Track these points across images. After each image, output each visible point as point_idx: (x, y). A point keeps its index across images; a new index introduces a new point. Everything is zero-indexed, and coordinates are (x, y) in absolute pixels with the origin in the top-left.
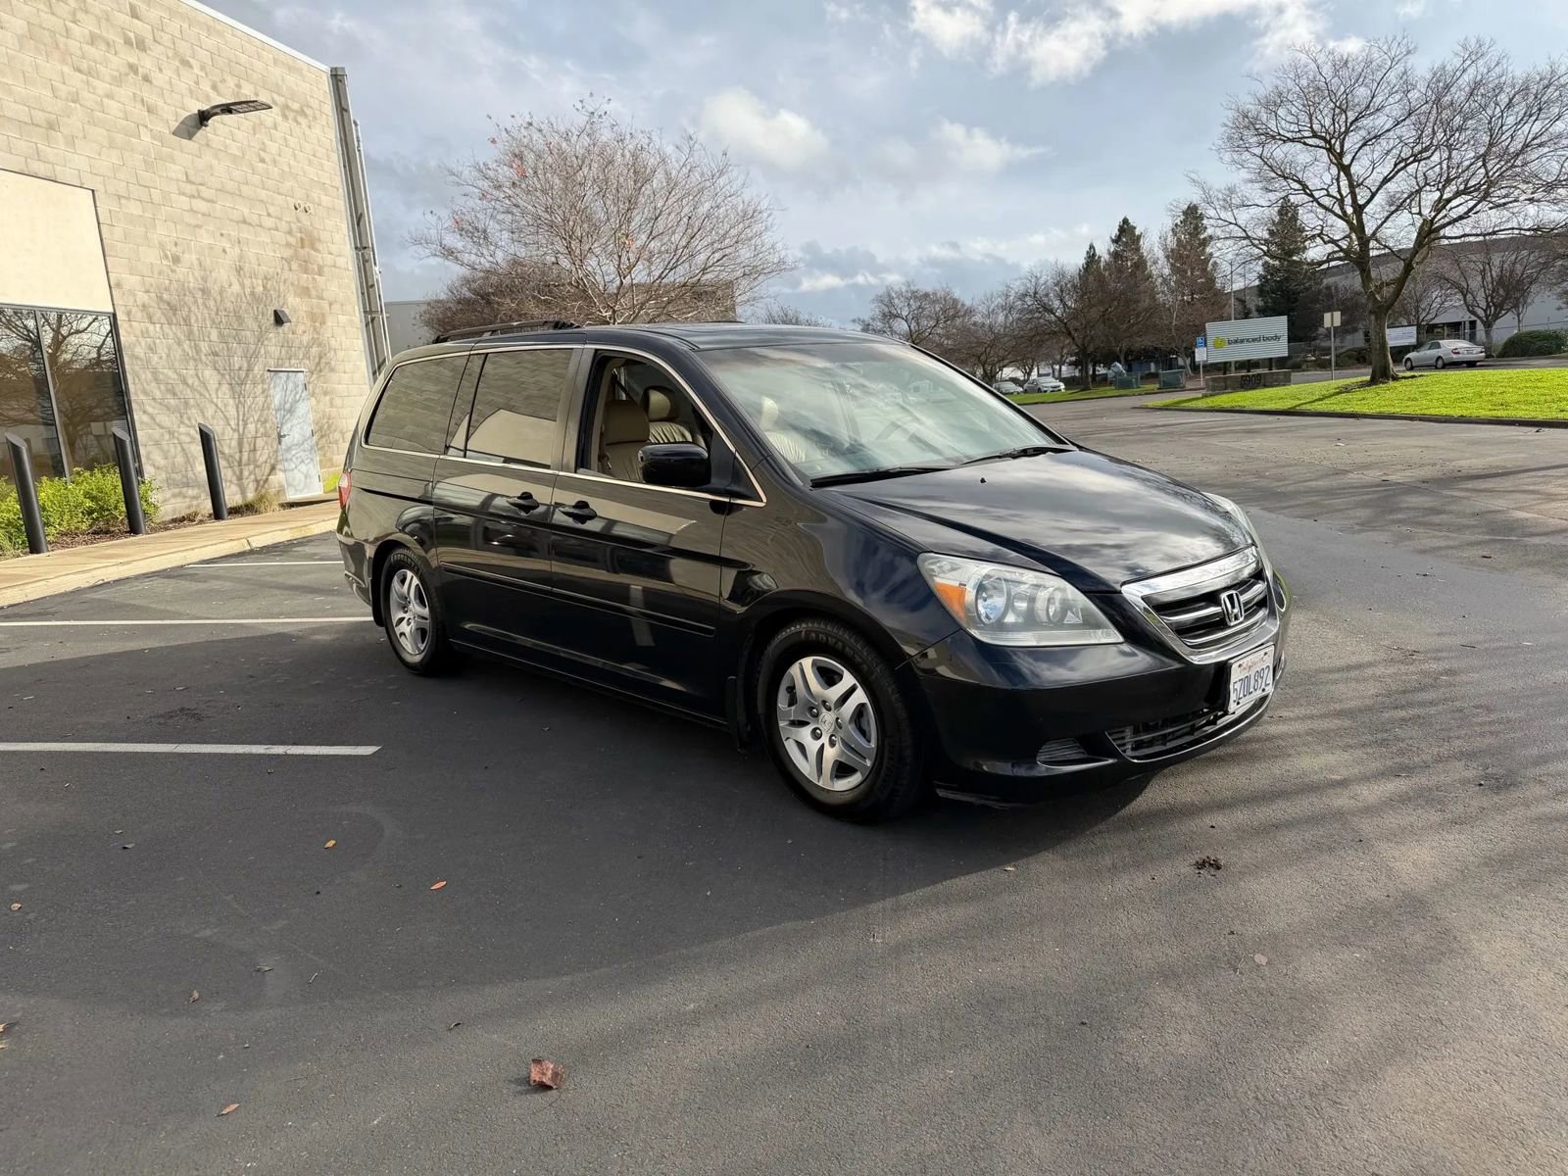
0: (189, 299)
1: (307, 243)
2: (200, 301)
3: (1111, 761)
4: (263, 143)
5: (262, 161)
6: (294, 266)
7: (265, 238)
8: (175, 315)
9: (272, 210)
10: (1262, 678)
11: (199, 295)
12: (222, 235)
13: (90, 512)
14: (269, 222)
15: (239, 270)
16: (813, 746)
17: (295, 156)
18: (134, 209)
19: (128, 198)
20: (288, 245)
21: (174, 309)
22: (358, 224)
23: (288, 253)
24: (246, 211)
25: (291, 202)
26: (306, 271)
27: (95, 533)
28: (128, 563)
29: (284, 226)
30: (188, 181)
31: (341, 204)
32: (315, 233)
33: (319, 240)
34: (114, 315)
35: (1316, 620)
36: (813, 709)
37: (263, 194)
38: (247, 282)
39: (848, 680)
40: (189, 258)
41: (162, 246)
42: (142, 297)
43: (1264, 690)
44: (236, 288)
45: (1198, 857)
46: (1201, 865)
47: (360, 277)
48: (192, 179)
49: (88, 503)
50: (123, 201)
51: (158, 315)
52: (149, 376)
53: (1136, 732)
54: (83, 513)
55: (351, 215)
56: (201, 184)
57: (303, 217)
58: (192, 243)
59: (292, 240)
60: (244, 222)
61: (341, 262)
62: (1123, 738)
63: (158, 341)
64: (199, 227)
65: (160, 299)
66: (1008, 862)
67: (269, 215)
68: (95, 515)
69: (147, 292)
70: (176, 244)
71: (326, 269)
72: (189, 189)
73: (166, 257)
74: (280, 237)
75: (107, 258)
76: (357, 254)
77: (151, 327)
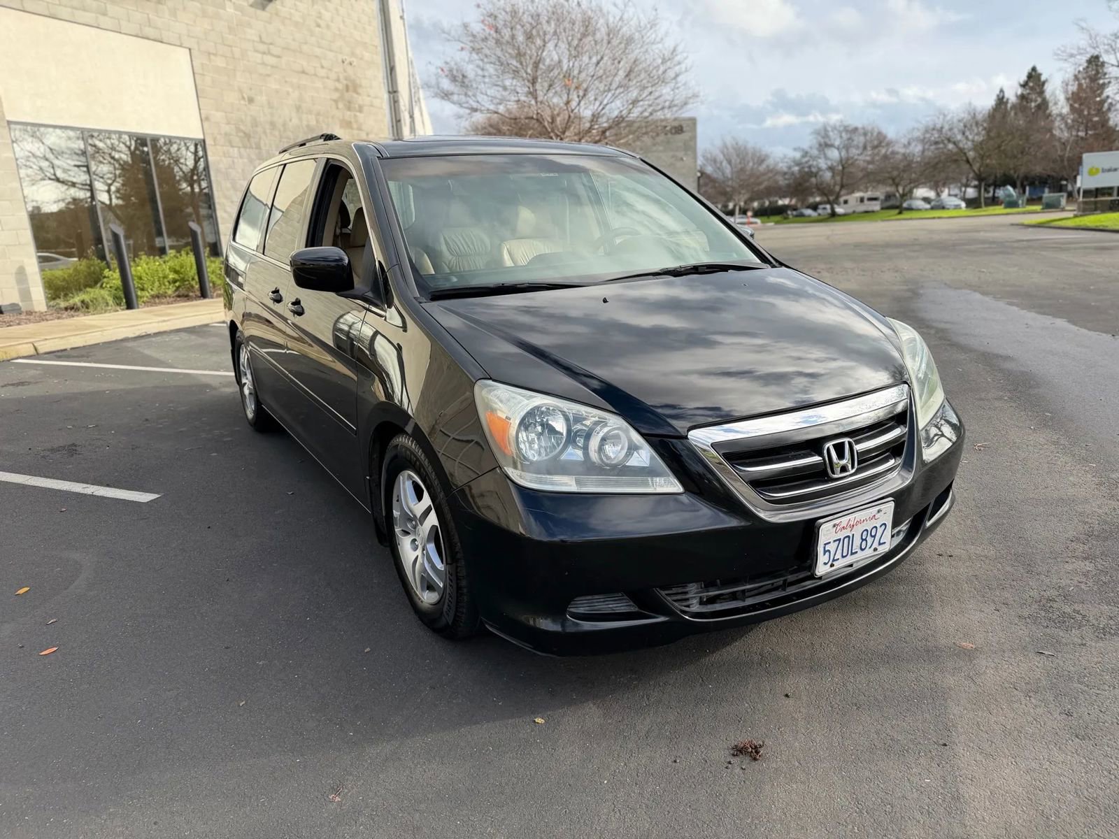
0: (259, 129)
1: (351, 88)
2: (268, 131)
3: (661, 619)
4: (320, 13)
5: (319, 26)
6: (341, 105)
7: (319, 84)
8: (249, 140)
9: (325, 63)
10: (874, 537)
11: (267, 126)
12: (286, 82)
13: (175, 281)
14: (322, 73)
15: (298, 108)
17: (344, 22)
18: (220, 62)
19: (215, 55)
20: (336, 90)
21: (248, 136)
22: (391, 74)
23: (336, 95)
24: (305, 64)
25: (340, 57)
26: (349, 109)
27: (179, 296)
29: (333, 76)
30: (262, 42)
31: (380, 59)
32: (358, 82)
33: (361, 86)
34: (204, 141)
35: (1056, 443)
36: (413, 521)
37: (318, 51)
38: (304, 116)
39: (427, 500)
40: (261, 99)
41: (240, 91)
42: (226, 128)
43: (875, 550)
44: (295, 121)
45: (742, 739)
46: (739, 751)
47: (391, 114)
48: (264, 39)
49: (172, 276)
50: (212, 57)
51: (236, 140)
52: (229, 185)
54: (169, 282)
55: (386, 67)
56: (271, 44)
57: (349, 69)
58: (264, 88)
59: (340, 86)
60: (303, 72)
61: (377, 102)
62: (686, 593)
63: (236, 160)
64: (268, 75)
65: (238, 129)
67: (322, 67)
68: (177, 284)
69: (228, 123)
70: (251, 89)
71: (365, 109)
72: (262, 47)
73: (243, 98)
74: (331, 84)
75: (200, 99)
76: (390, 97)
77: (231, 150)
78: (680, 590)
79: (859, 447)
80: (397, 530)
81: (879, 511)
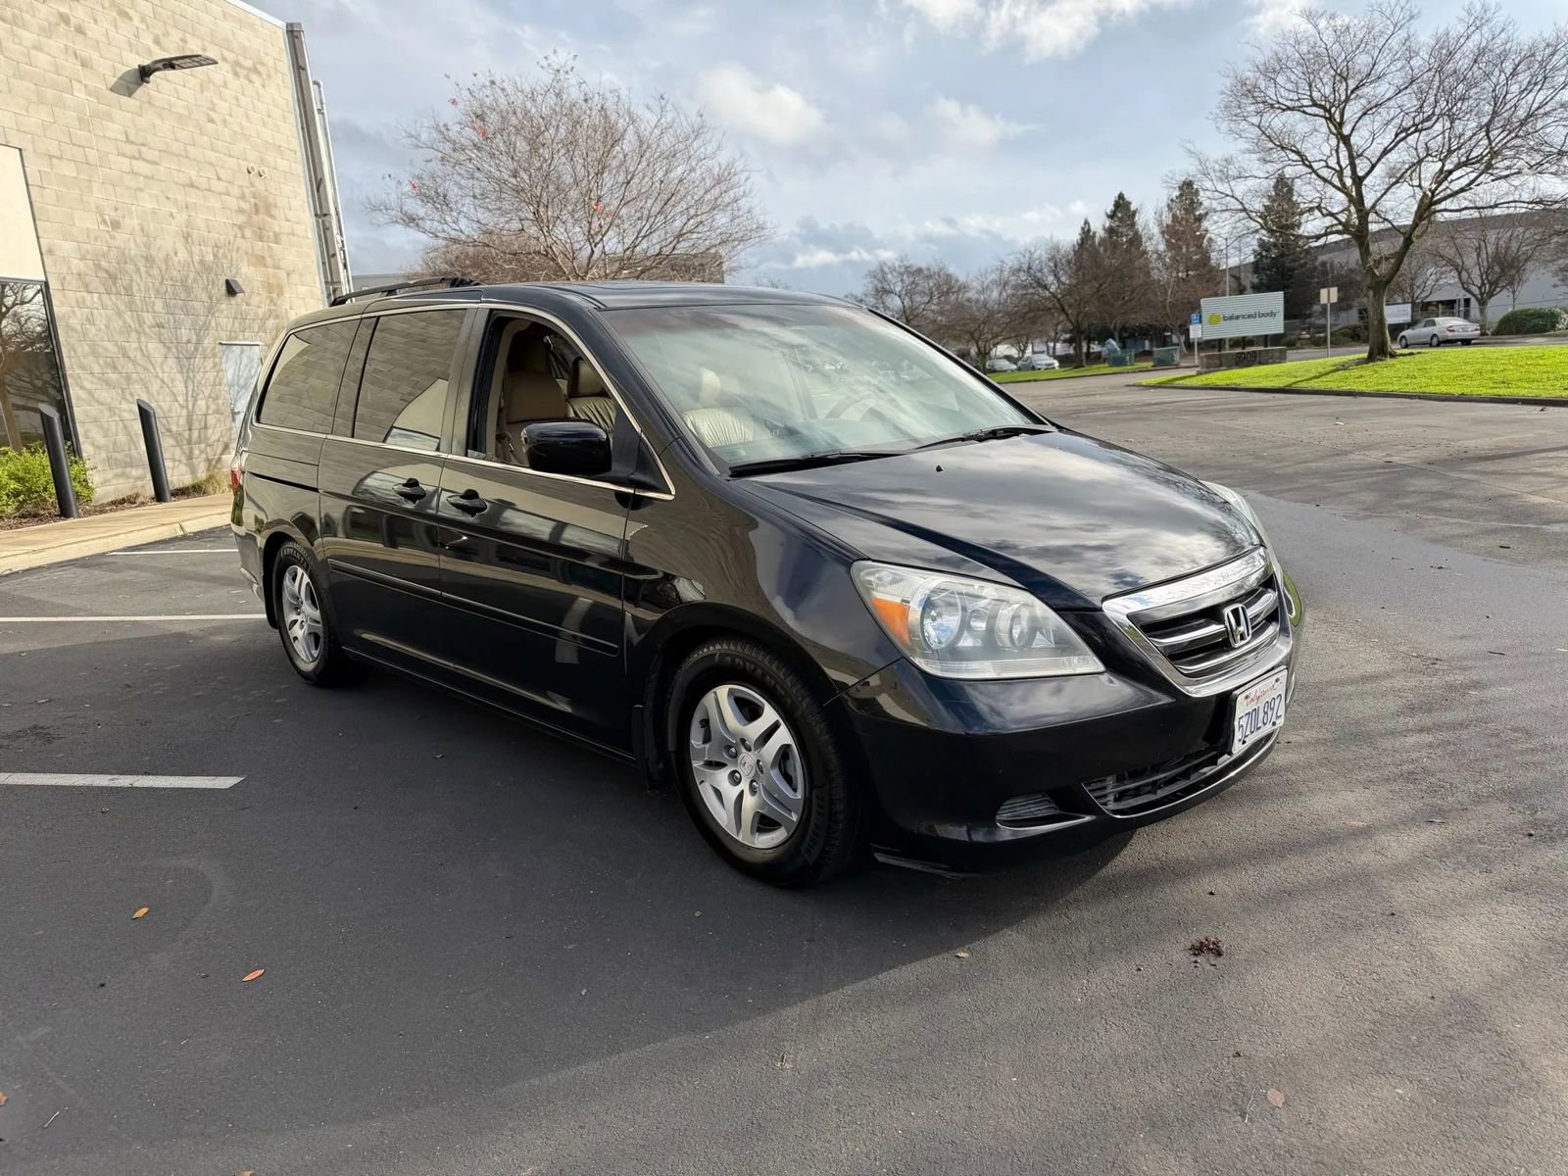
0: (130, 267)
1: (261, 210)
2: (143, 270)
3: (1087, 818)
4: (212, 102)
5: (212, 121)
6: (248, 233)
7: (215, 203)
8: (114, 283)
9: (223, 174)
10: (1272, 709)
11: (141, 263)
12: (168, 198)
13: (17, 495)
14: (220, 186)
15: (187, 237)
16: (731, 792)
17: (247, 116)
18: (68, 170)
19: (60, 158)
20: (241, 211)
21: (113, 277)
22: (318, 191)
23: (241, 219)
24: (193, 174)
25: (244, 165)
26: (261, 239)
27: (23, 516)
28: (43, 550)
29: (235, 191)
30: (128, 141)
31: (300, 168)
32: (271, 200)
33: (276, 206)
34: (46, 284)
35: (1325, 621)
36: (730, 749)
37: (212, 156)
38: (196, 250)
39: (770, 715)
40: (131, 223)
41: (100, 211)
42: (77, 265)
43: (1274, 724)
44: (182, 255)
45: (1196, 937)
46: (1199, 949)
47: (321, 246)
48: (132, 137)
49: (13, 485)
50: (55, 161)
51: (95, 284)
52: (86, 348)
53: (1120, 780)
54: (8, 495)
55: (311, 181)
56: (143, 145)
57: (258, 182)
58: (134, 207)
59: (244, 205)
60: (192, 185)
61: (299, 229)
62: (1105, 788)
63: (95, 311)
64: (141, 190)
65: (98, 266)
66: (961, 945)
67: (219, 179)
68: (21, 498)
69: (83, 258)
70: (116, 209)
71: (284, 238)
72: (129, 149)
73: (105, 222)
74: (233, 202)
75: (37, 222)
76: (318, 222)
77: (88, 297)
78: (1099, 785)
79: (1251, 612)
80: (696, 764)
81: (1277, 680)
